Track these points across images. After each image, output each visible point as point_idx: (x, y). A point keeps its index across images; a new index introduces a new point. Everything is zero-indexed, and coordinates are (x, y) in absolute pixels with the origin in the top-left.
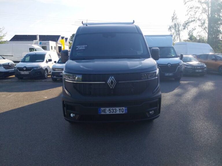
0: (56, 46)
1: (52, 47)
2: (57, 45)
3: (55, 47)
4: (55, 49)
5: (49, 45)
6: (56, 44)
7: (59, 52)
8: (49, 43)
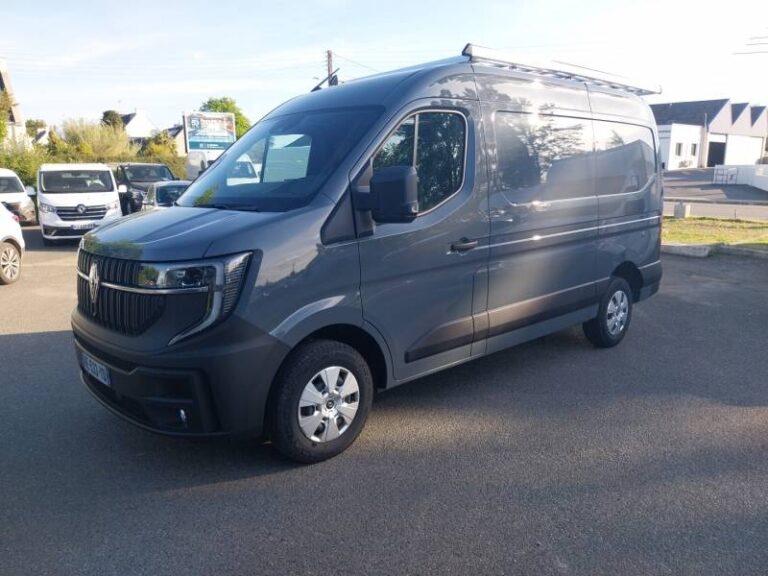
0: (698, 142)
1: (679, 146)
2: (703, 139)
3: (695, 146)
4: (694, 153)
5: (669, 138)
6: (702, 133)
7: (709, 166)
8: (669, 131)
